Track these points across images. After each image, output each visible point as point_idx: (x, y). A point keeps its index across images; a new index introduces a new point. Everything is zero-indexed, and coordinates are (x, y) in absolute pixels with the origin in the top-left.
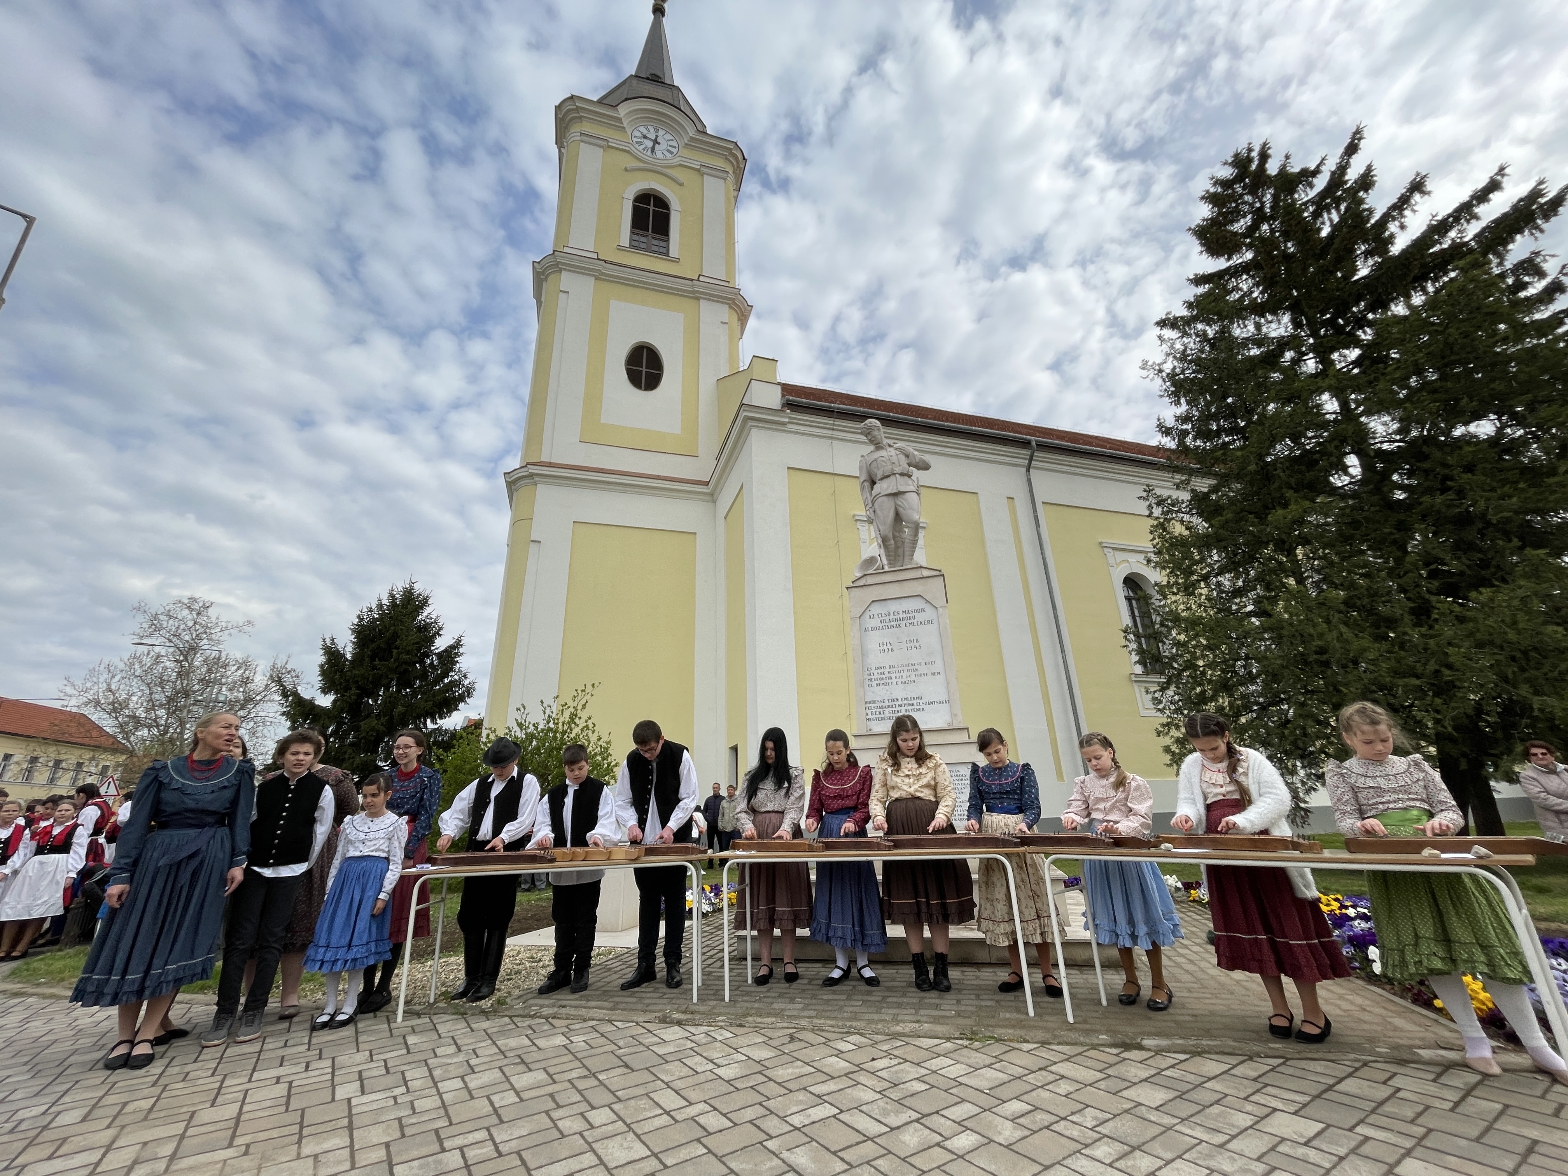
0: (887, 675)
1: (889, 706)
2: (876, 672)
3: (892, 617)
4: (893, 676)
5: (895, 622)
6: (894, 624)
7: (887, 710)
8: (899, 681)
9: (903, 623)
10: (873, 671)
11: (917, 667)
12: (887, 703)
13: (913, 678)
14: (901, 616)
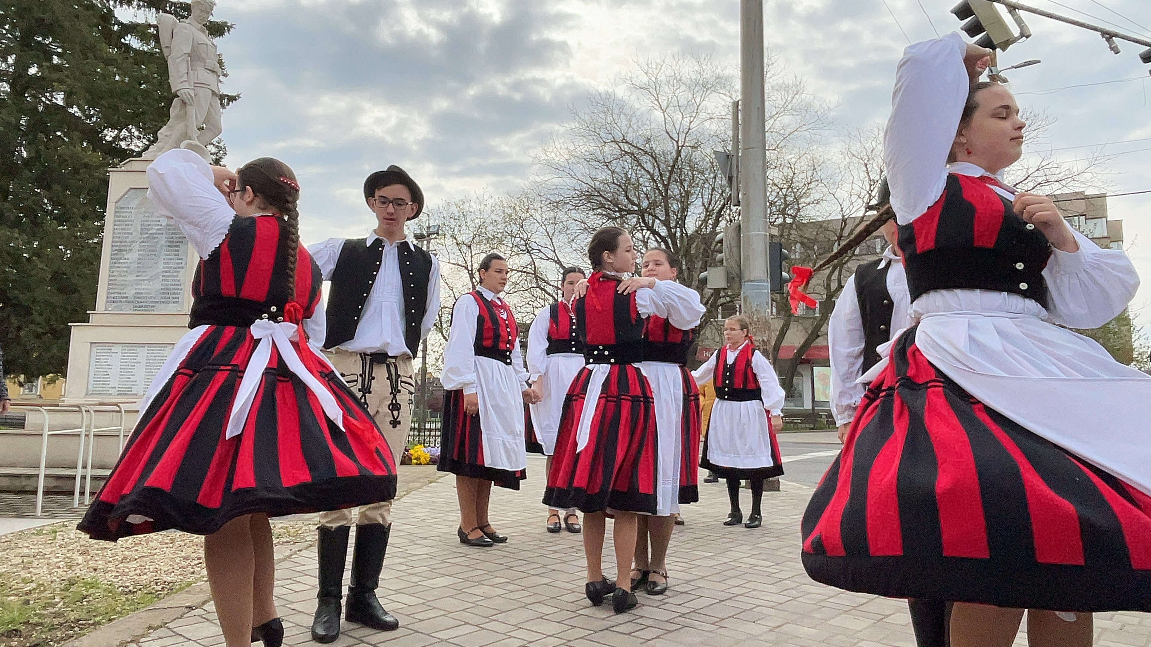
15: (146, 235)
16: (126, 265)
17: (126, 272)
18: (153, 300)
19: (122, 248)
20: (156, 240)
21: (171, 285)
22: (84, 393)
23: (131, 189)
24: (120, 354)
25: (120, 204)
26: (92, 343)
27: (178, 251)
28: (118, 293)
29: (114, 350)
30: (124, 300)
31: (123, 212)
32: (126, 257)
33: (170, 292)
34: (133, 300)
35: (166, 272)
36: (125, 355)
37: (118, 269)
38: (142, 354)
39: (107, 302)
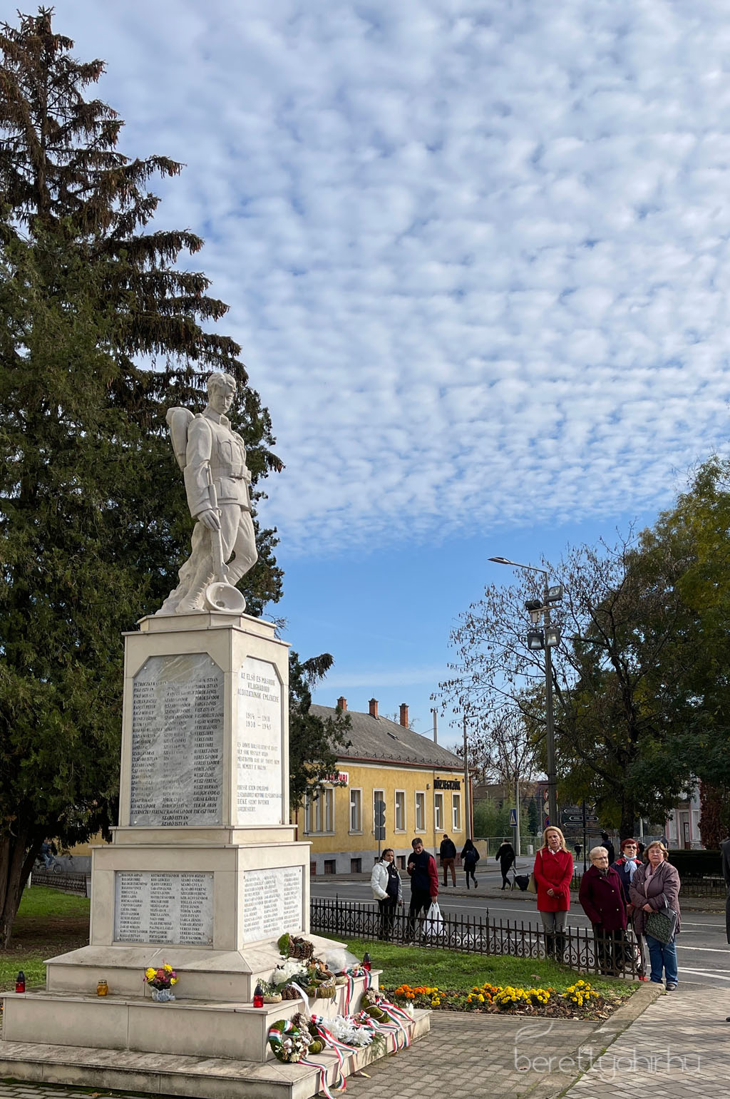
0: (250, 756)
1: (250, 795)
2: (244, 749)
3: (255, 682)
4: (253, 757)
5: (257, 691)
6: (256, 691)
7: (249, 798)
8: (257, 764)
9: (262, 693)
10: (241, 748)
11: (267, 751)
12: (248, 791)
13: (265, 764)
14: (262, 684)
15: (172, 720)
16: (150, 762)
17: (152, 770)
18: (185, 808)
19: (146, 739)
20: (183, 727)
21: (206, 787)
22: (111, 939)
23: (150, 657)
24: (149, 886)
25: (139, 679)
26: (116, 872)
27: (210, 739)
28: (143, 800)
29: (143, 880)
30: (151, 809)
31: (144, 690)
32: (151, 750)
33: (205, 796)
34: (162, 809)
35: (199, 769)
36: (156, 887)
37: (141, 768)
38: (176, 886)
39: (132, 813)
